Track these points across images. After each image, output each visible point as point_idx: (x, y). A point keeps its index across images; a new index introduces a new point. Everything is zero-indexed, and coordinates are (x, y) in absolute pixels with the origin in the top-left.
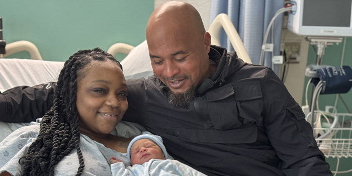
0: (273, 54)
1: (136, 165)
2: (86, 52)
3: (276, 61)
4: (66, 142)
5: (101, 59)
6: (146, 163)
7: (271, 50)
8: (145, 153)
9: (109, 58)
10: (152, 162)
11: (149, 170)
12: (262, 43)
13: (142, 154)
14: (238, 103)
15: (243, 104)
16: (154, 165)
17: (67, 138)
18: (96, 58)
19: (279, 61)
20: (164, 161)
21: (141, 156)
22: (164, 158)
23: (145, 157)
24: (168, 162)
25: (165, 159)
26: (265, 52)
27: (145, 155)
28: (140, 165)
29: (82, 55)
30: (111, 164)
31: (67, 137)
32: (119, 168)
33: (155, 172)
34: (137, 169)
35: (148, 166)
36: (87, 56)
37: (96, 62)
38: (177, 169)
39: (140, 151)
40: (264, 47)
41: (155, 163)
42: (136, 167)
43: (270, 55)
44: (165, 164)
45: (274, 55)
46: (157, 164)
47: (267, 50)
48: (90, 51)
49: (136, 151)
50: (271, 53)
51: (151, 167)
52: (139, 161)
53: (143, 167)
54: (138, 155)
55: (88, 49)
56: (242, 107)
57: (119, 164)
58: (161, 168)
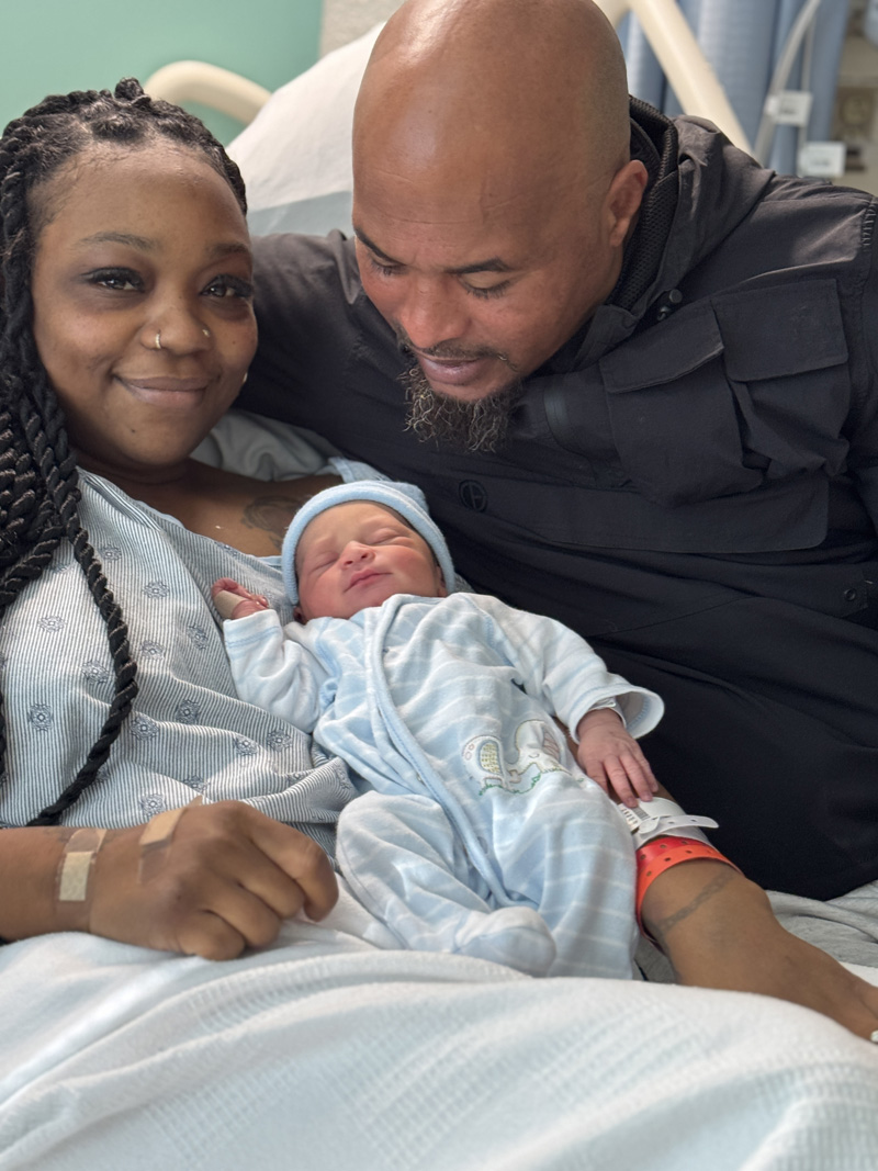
0: (803, 135)
1: (322, 621)
2: (74, 102)
3: (817, 163)
4: (29, 511)
5: (126, 135)
6: (367, 611)
7: (800, 117)
8: (366, 568)
9: (166, 130)
10: (397, 611)
11: (384, 651)
12: (767, 88)
13: (354, 573)
14: (742, 393)
15: (763, 394)
16: (404, 624)
17: (31, 492)
18: (105, 132)
19: (826, 163)
20: (443, 604)
21: (348, 581)
22: (441, 591)
23: (366, 586)
24: (457, 607)
25: (446, 595)
26: (777, 126)
27: (366, 577)
28: (342, 622)
29: (57, 118)
30: (223, 618)
31: (31, 485)
32: (261, 638)
33: (413, 655)
34: (333, 641)
35: (380, 631)
36: (76, 122)
37: (104, 148)
38: (498, 635)
39: (343, 559)
40: (772, 105)
41: (408, 615)
42: (323, 631)
43: (795, 137)
44: (449, 616)
45: (811, 138)
46: (415, 617)
47: (786, 119)
48: (90, 98)
49: (321, 559)
50: (795, 130)
51: (392, 636)
52: (338, 600)
53: (357, 634)
54: (334, 574)
55: (84, 90)
56: (758, 406)
57: (261, 619)
58: (433, 633)
